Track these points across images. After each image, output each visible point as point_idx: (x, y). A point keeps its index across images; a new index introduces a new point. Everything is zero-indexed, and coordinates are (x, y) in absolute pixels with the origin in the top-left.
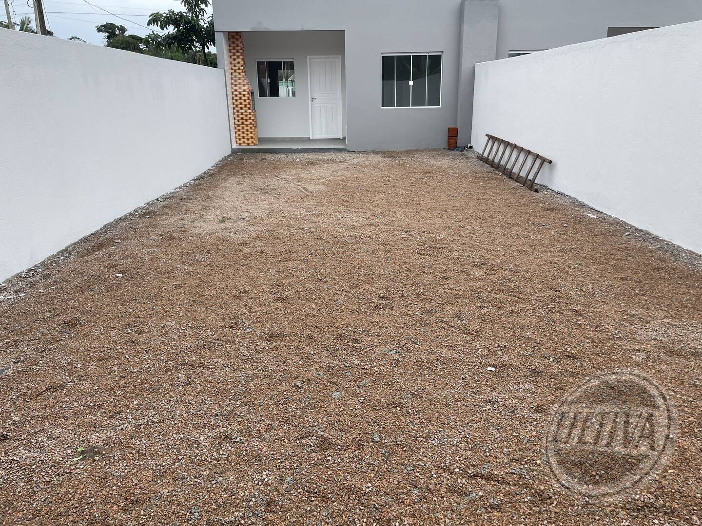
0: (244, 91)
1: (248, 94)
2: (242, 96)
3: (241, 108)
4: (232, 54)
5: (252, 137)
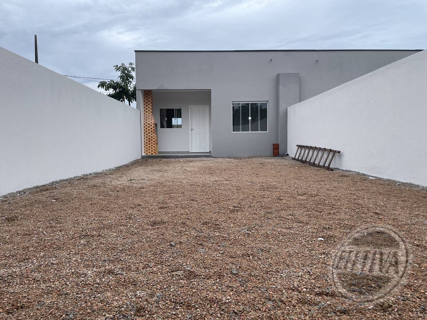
0: (151, 123)
1: (154, 124)
2: (150, 126)
3: (149, 133)
4: (146, 103)
5: (154, 150)
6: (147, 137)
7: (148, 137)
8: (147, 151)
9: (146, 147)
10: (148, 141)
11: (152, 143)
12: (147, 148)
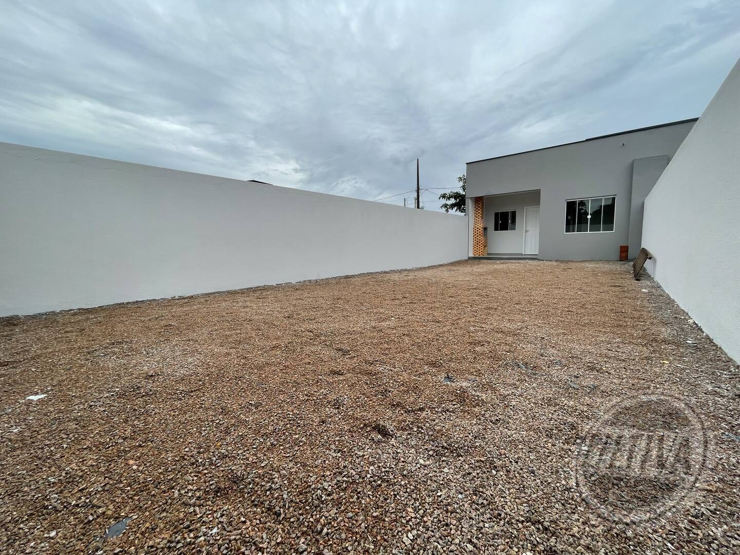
0: (480, 227)
1: (482, 228)
2: (479, 229)
3: (478, 236)
4: (476, 209)
5: (482, 252)
6: (475, 240)
8: (475, 252)
9: (474, 249)
10: (476, 244)
11: (480, 245)
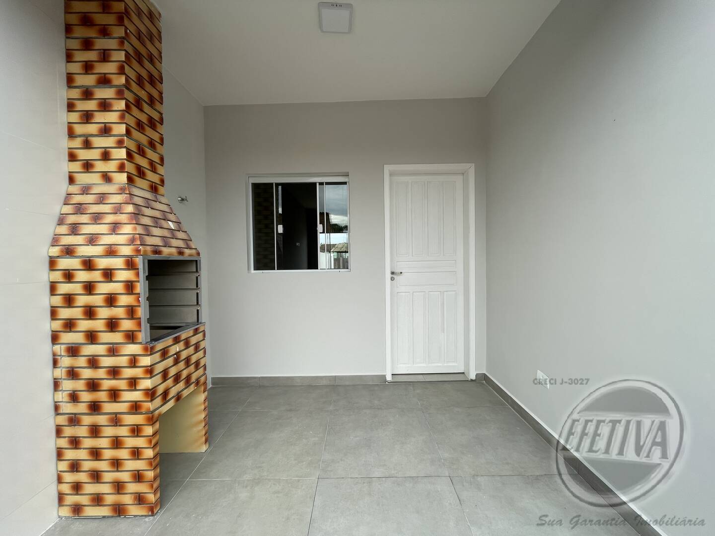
2: (96, 276)
6: (73, 374)
7: (87, 373)
8: (77, 487)
9: (71, 454)
10: (82, 408)
12: (75, 466)
